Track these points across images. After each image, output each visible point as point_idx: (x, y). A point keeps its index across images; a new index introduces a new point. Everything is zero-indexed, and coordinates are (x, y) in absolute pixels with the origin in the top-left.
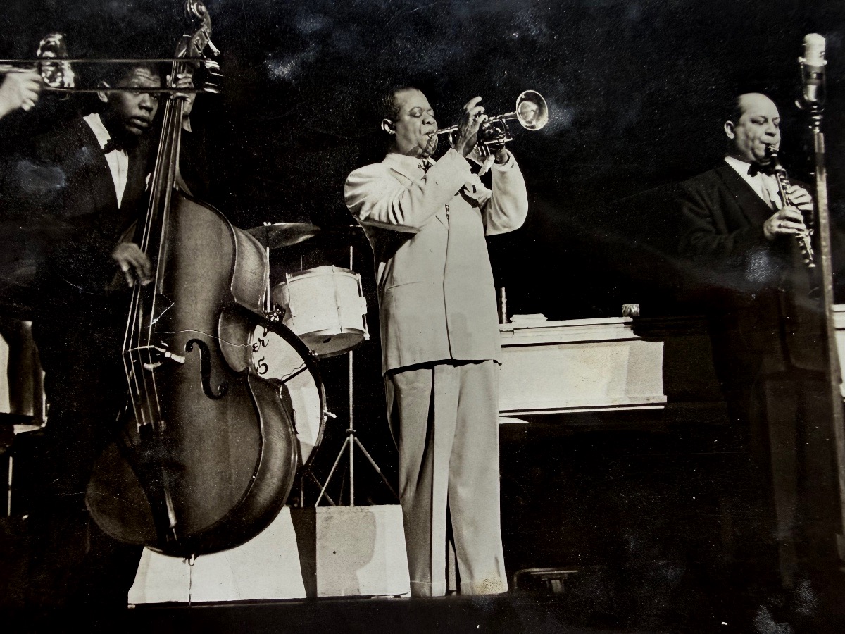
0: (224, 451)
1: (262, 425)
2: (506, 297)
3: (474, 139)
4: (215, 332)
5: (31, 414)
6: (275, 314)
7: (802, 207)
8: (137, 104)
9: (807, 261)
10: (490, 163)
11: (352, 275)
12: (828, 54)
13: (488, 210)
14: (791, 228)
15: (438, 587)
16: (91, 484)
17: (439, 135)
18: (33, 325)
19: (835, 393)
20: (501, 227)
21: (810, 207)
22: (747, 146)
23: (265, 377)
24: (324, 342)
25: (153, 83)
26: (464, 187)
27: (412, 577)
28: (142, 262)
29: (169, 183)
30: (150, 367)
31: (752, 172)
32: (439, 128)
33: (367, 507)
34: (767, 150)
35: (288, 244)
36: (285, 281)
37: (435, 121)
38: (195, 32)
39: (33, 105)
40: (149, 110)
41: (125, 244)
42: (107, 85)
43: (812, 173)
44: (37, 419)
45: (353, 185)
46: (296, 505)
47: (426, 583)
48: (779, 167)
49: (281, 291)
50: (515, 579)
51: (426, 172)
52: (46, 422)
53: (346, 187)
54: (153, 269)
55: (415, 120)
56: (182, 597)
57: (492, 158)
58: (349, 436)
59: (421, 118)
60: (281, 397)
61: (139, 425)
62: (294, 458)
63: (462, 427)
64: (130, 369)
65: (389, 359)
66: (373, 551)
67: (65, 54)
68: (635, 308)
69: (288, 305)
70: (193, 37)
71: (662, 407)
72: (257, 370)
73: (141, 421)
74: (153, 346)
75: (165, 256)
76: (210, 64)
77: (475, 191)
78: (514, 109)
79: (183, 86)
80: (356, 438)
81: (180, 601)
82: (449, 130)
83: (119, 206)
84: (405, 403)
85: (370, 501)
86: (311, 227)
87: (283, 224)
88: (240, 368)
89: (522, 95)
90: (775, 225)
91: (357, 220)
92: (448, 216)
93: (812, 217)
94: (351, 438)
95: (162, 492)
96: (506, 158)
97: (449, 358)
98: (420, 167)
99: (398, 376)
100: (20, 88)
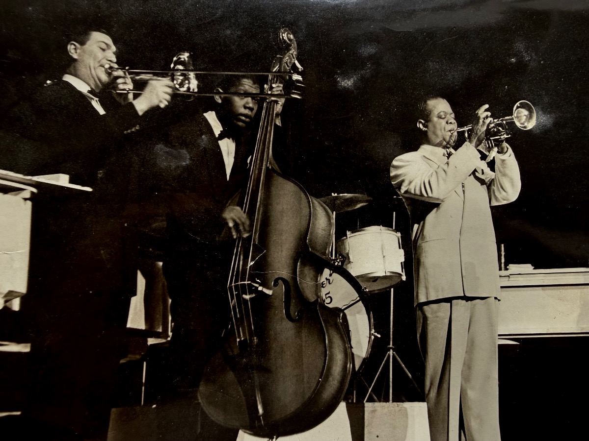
0: (299, 360)
1: (327, 342)
2: (505, 251)
3: (483, 136)
4: (295, 272)
5: (160, 330)
6: (338, 260)
8: (242, 105)
10: (494, 153)
11: (395, 233)
13: (493, 187)
16: (202, 383)
17: (458, 132)
18: (163, 265)
20: (501, 200)
23: (330, 306)
24: (373, 281)
25: (254, 90)
26: (475, 170)
28: (243, 220)
29: (264, 164)
30: (247, 297)
32: (458, 127)
33: (401, 403)
35: (349, 209)
36: (346, 236)
37: (455, 121)
38: (285, 54)
39: (167, 103)
40: (251, 109)
41: (231, 207)
42: (221, 91)
44: (164, 334)
45: (397, 167)
46: (350, 401)
49: (343, 243)
51: (448, 158)
52: (171, 336)
53: (392, 169)
54: (251, 225)
55: (441, 120)
57: (496, 149)
58: (389, 351)
59: (446, 120)
60: (341, 321)
61: (238, 340)
62: (349, 366)
63: (471, 346)
64: (232, 298)
65: (419, 294)
66: (405, 436)
67: (191, 68)
69: (348, 254)
70: (284, 57)
72: (324, 301)
73: (240, 337)
74: (249, 282)
75: (260, 216)
76: (296, 77)
77: (483, 173)
78: (512, 114)
79: (276, 93)
80: (394, 353)
82: (466, 129)
83: (228, 179)
84: (430, 327)
85: (404, 399)
86: (366, 197)
87: (346, 194)
88: (312, 299)
89: (518, 104)
91: (399, 193)
92: (464, 191)
94: (391, 352)
95: (253, 389)
96: (506, 149)
97: (463, 295)
98: (444, 155)
99: (425, 308)
100: (158, 92)
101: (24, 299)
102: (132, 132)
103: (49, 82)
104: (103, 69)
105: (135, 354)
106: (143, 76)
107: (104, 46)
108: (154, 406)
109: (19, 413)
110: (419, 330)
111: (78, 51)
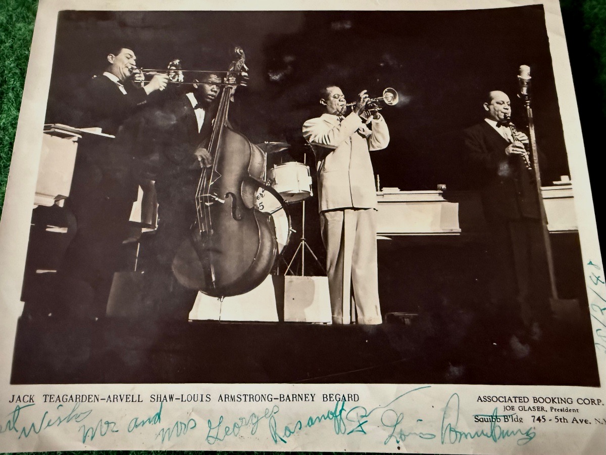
0: (240, 246)
1: (260, 234)
2: (380, 179)
3: (363, 109)
4: (240, 190)
5: (150, 223)
6: (268, 183)
7: (523, 142)
8: (210, 90)
9: (527, 166)
10: (371, 119)
11: (305, 166)
12: (532, 74)
13: (370, 139)
14: (518, 151)
15: (346, 320)
17: (347, 106)
18: (155, 183)
20: (376, 147)
21: (527, 142)
22: (495, 114)
23: (263, 211)
24: (291, 196)
25: (218, 81)
26: (359, 129)
27: (333, 313)
28: (208, 157)
29: (222, 123)
30: (208, 204)
31: (498, 126)
32: (347, 103)
33: (310, 277)
34: (505, 116)
35: (276, 151)
36: (274, 168)
37: (345, 100)
39: (164, 88)
40: (215, 92)
41: (201, 149)
42: (198, 81)
43: (527, 126)
45: (306, 127)
46: (275, 274)
47: (340, 317)
48: (511, 124)
49: (271, 172)
50: (386, 318)
51: (340, 122)
52: (157, 228)
53: (303, 128)
54: (213, 160)
55: (336, 99)
56: (216, 318)
57: (372, 117)
59: (339, 99)
60: (269, 221)
61: (201, 231)
62: (275, 251)
63: (358, 241)
64: (198, 205)
65: (322, 205)
66: (313, 299)
67: (180, 68)
68: (444, 186)
69: (274, 179)
70: (237, 62)
71: (459, 234)
72: (258, 208)
73: (202, 230)
74: (210, 195)
75: (219, 154)
76: (244, 74)
77: (364, 131)
78: (382, 96)
79: (231, 83)
80: (306, 243)
81: (214, 319)
82: (352, 104)
83: (199, 132)
84: (330, 227)
85: (312, 274)
86: (286, 144)
87: (274, 142)
88: (251, 206)
89: (386, 90)
90: (510, 150)
91: (308, 142)
92: (351, 142)
93: (528, 146)
94: (303, 242)
95: (210, 265)
96: (379, 117)
97: (352, 206)
98: (338, 120)
99: (326, 214)
100: (159, 82)
101: (67, 200)
102: (142, 104)
103: (95, 76)
104: (128, 69)
105: (133, 238)
106: (151, 73)
107: (129, 56)
108: (143, 272)
109: (55, 271)
110: (322, 228)
111: (113, 59)
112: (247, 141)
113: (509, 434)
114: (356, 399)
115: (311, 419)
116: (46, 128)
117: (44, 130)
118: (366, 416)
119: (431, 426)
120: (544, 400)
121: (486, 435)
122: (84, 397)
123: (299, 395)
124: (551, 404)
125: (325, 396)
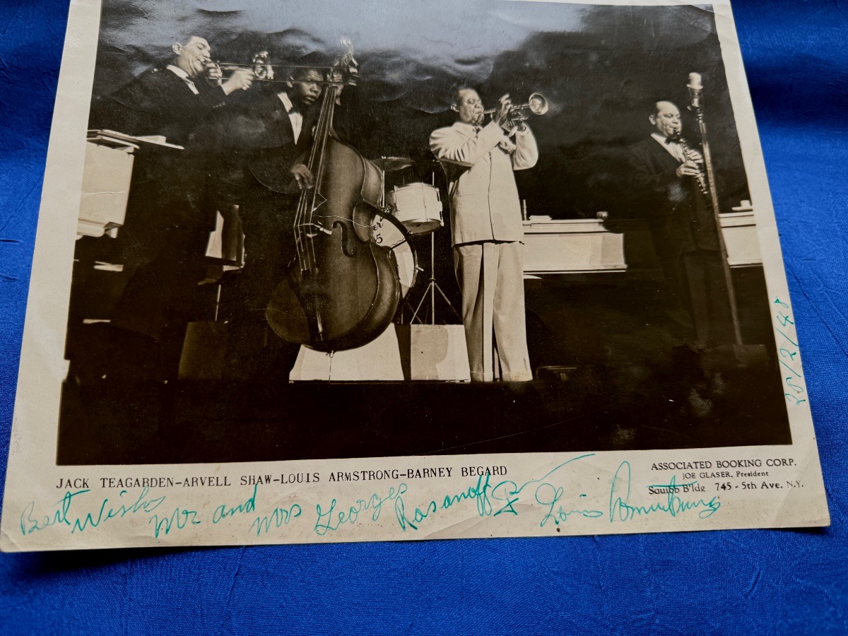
0: (354, 287)
1: (378, 274)
2: (526, 205)
3: (505, 117)
4: (351, 218)
5: (235, 259)
6: (387, 209)
7: (696, 161)
8: (309, 89)
9: (702, 190)
11: (434, 189)
12: (703, 82)
13: (514, 156)
14: (692, 172)
15: (488, 376)
16: (270, 304)
17: (485, 115)
18: (239, 207)
19: (725, 263)
20: (522, 166)
21: (701, 161)
22: (663, 128)
23: (381, 245)
24: (417, 226)
26: (500, 143)
27: (471, 369)
28: (308, 175)
29: (326, 132)
30: (310, 236)
31: (668, 141)
32: (485, 110)
33: (442, 326)
34: (675, 131)
35: (396, 169)
36: (394, 190)
37: (482, 106)
38: (344, 54)
39: (248, 87)
40: (316, 92)
41: (298, 165)
42: (292, 79)
43: (701, 144)
45: (434, 138)
46: (398, 323)
47: (480, 373)
48: (682, 140)
49: (391, 195)
50: (537, 372)
51: (477, 133)
52: (243, 265)
53: (430, 139)
54: (315, 179)
55: (471, 105)
56: (324, 378)
58: (431, 282)
59: (474, 105)
60: (390, 257)
61: (302, 270)
62: (397, 294)
63: (500, 281)
64: (298, 236)
65: (456, 238)
66: (446, 352)
67: (269, 62)
68: (604, 214)
69: (395, 204)
71: (624, 271)
72: (376, 241)
73: (303, 267)
74: (313, 224)
75: (322, 173)
76: (352, 70)
77: (506, 145)
78: (528, 103)
79: (336, 81)
80: (436, 284)
81: (323, 379)
82: (491, 112)
83: (296, 143)
84: (465, 264)
85: (444, 322)
86: (410, 160)
87: (393, 158)
88: (365, 238)
89: (532, 96)
90: (682, 170)
91: (437, 158)
92: (491, 158)
93: (703, 166)
94: (433, 283)
95: (315, 311)
96: (524, 128)
97: (492, 239)
98: (474, 130)
99: (461, 248)
100: (242, 79)
101: (122, 229)
102: (219, 107)
103: (156, 70)
104: (199, 62)
105: (211, 278)
106: (231, 68)
107: (201, 46)
108: (226, 322)
109: (108, 321)
110: (457, 266)
111: (181, 49)
112: (359, 155)
113: (689, 506)
114: (504, 472)
115: (447, 498)
116: (89, 135)
117: (88, 137)
118: (516, 492)
119: (597, 501)
120: (730, 464)
121: (663, 509)
122: (154, 481)
123: (432, 470)
124: (738, 469)
125: (464, 470)
